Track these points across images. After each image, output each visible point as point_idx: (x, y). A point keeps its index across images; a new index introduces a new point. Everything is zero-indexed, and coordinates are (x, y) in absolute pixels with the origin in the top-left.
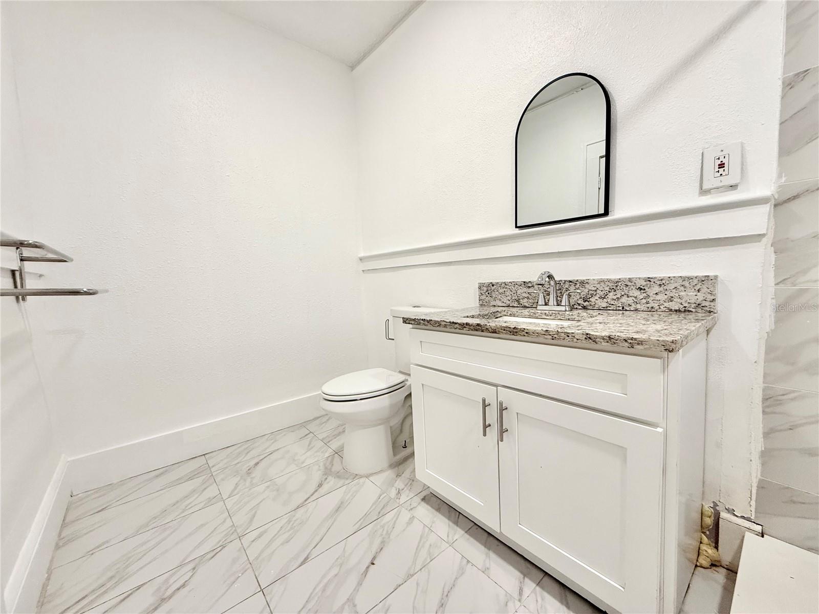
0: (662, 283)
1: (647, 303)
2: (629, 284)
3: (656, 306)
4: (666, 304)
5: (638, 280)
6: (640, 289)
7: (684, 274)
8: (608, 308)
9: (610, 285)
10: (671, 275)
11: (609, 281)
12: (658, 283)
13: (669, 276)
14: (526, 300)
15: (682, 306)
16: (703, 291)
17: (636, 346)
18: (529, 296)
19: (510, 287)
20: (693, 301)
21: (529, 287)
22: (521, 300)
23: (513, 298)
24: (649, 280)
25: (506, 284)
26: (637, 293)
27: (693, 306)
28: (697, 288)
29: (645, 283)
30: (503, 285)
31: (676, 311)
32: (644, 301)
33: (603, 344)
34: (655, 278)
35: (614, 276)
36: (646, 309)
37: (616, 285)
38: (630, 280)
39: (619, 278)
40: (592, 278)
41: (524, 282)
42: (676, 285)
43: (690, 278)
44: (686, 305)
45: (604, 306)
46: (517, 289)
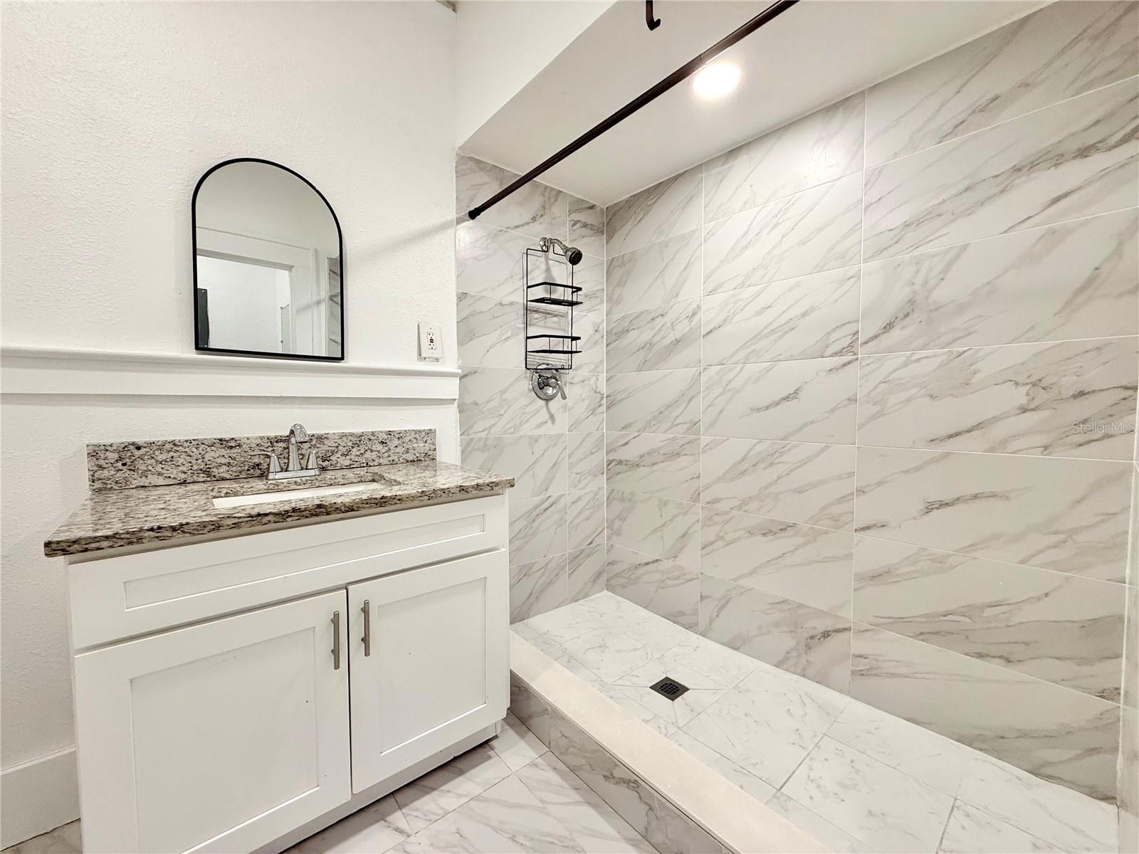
0: (400, 436)
1: (389, 456)
2: (372, 438)
3: (396, 458)
4: (404, 456)
5: (380, 434)
6: (382, 443)
7: (416, 428)
8: (352, 466)
9: (353, 439)
10: (407, 429)
11: (352, 435)
12: (397, 436)
13: (405, 429)
14: (225, 468)
15: (415, 457)
16: (428, 442)
17: (495, 488)
18: (232, 461)
19: (187, 450)
20: (422, 451)
21: (232, 447)
22: (215, 470)
23: (195, 467)
24: (389, 433)
25: (175, 445)
26: (380, 447)
27: (423, 455)
28: (424, 440)
29: (386, 437)
30: (168, 446)
31: (411, 461)
32: (386, 454)
33: (474, 492)
34: (395, 431)
35: (357, 430)
36: (388, 463)
37: (358, 439)
38: (373, 434)
39: (362, 431)
40: (331, 432)
41: (221, 440)
42: (410, 437)
43: (420, 431)
44: (418, 455)
45: (348, 464)
46: (203, 453)
